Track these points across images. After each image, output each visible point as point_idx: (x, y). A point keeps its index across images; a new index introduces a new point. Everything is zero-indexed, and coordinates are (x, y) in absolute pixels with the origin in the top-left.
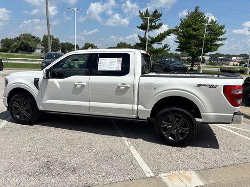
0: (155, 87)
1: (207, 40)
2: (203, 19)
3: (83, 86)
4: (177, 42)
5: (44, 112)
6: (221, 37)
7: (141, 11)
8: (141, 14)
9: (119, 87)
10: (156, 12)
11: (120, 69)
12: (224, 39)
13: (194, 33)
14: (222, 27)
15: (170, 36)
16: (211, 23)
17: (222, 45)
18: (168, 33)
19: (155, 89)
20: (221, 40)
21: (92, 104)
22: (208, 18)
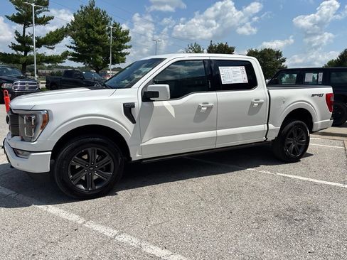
0: (284, 100)
2: (105, 18)
3: (209, 108)
4: (70, 47)
9: (252, 104)
11: (246, 81)
16: (115, 26)
17: (127, 54)
19: (284, 103)
20: (126, 48)
21: (221, 132)
22: (111, 19)
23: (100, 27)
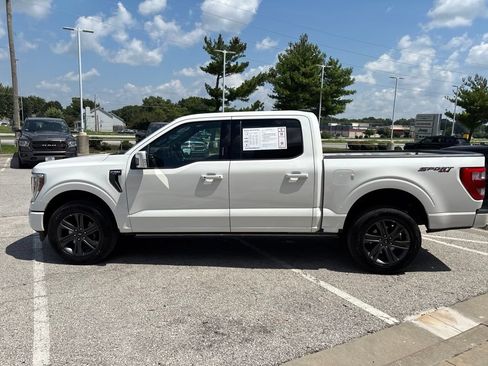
0: (352, 175)
1: (326, 94)
2: (316, 56)
3: (217, 181)
4: (273, 97)
5: (131, 236)
6: (347, 89)
7: (208, 39)
8: (209, 44)
9: (287, 178)
10: (236, 41)
11: (284, 146)
12: (352, 93)
13: (305, 81)
14: (349, 72)
15: (263, 85)
16: (330, 64)
17: (349, 101)
18: (260, 80)
19: (352, 178)
20: (347, 93)
21: (236, 212)
22: (325, 56)
23: (308, 69)
